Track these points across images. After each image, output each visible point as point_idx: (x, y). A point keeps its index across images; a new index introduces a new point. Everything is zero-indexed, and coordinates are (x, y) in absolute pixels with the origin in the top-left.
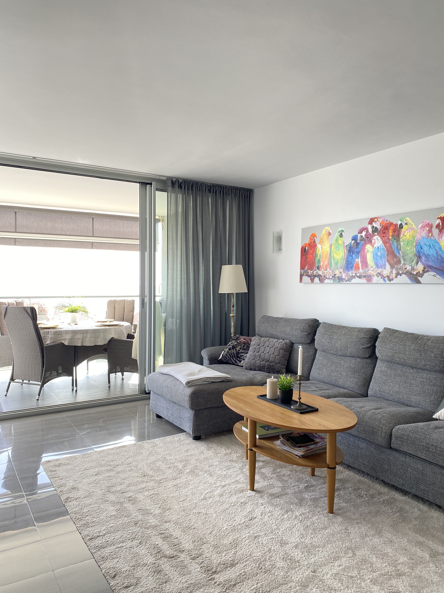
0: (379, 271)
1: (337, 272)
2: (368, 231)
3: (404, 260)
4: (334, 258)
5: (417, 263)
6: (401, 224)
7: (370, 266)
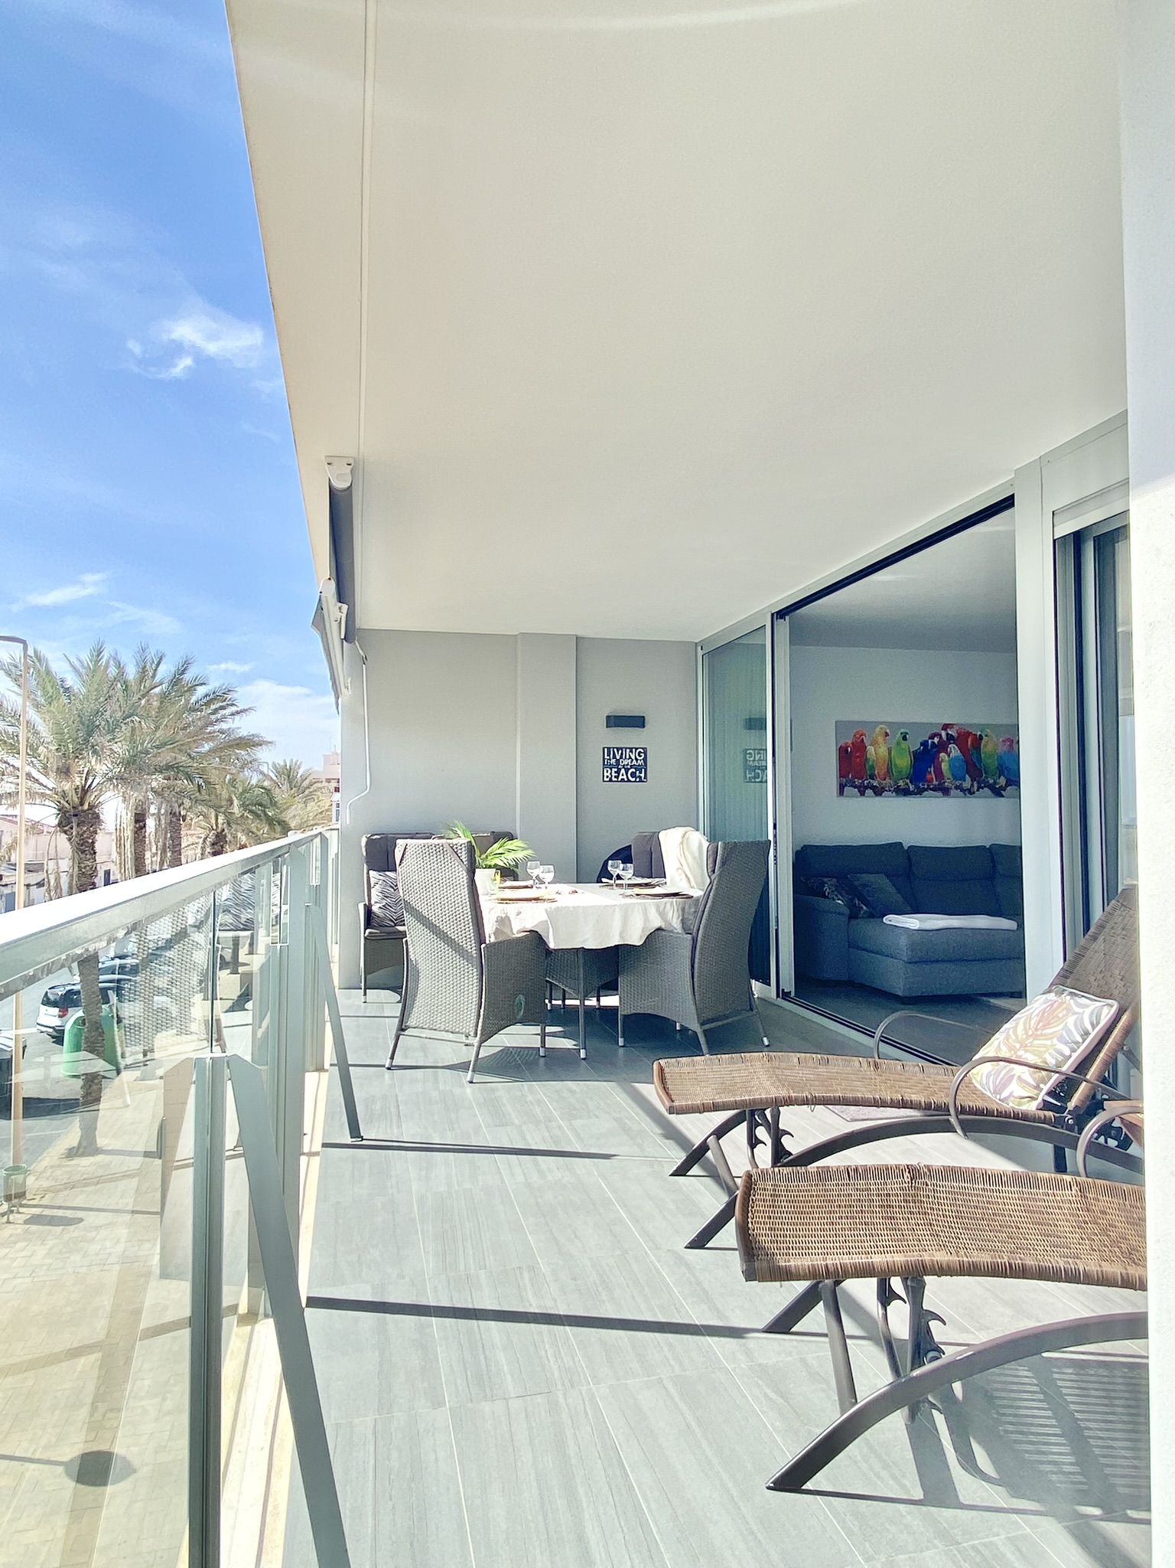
0: (958, 783)
1: (901, 783)
2: (941, 736)
3: (986, 773)
4: (895, 765)
5: (999, 777)
6: (980, 735)
7: (946, 778)
